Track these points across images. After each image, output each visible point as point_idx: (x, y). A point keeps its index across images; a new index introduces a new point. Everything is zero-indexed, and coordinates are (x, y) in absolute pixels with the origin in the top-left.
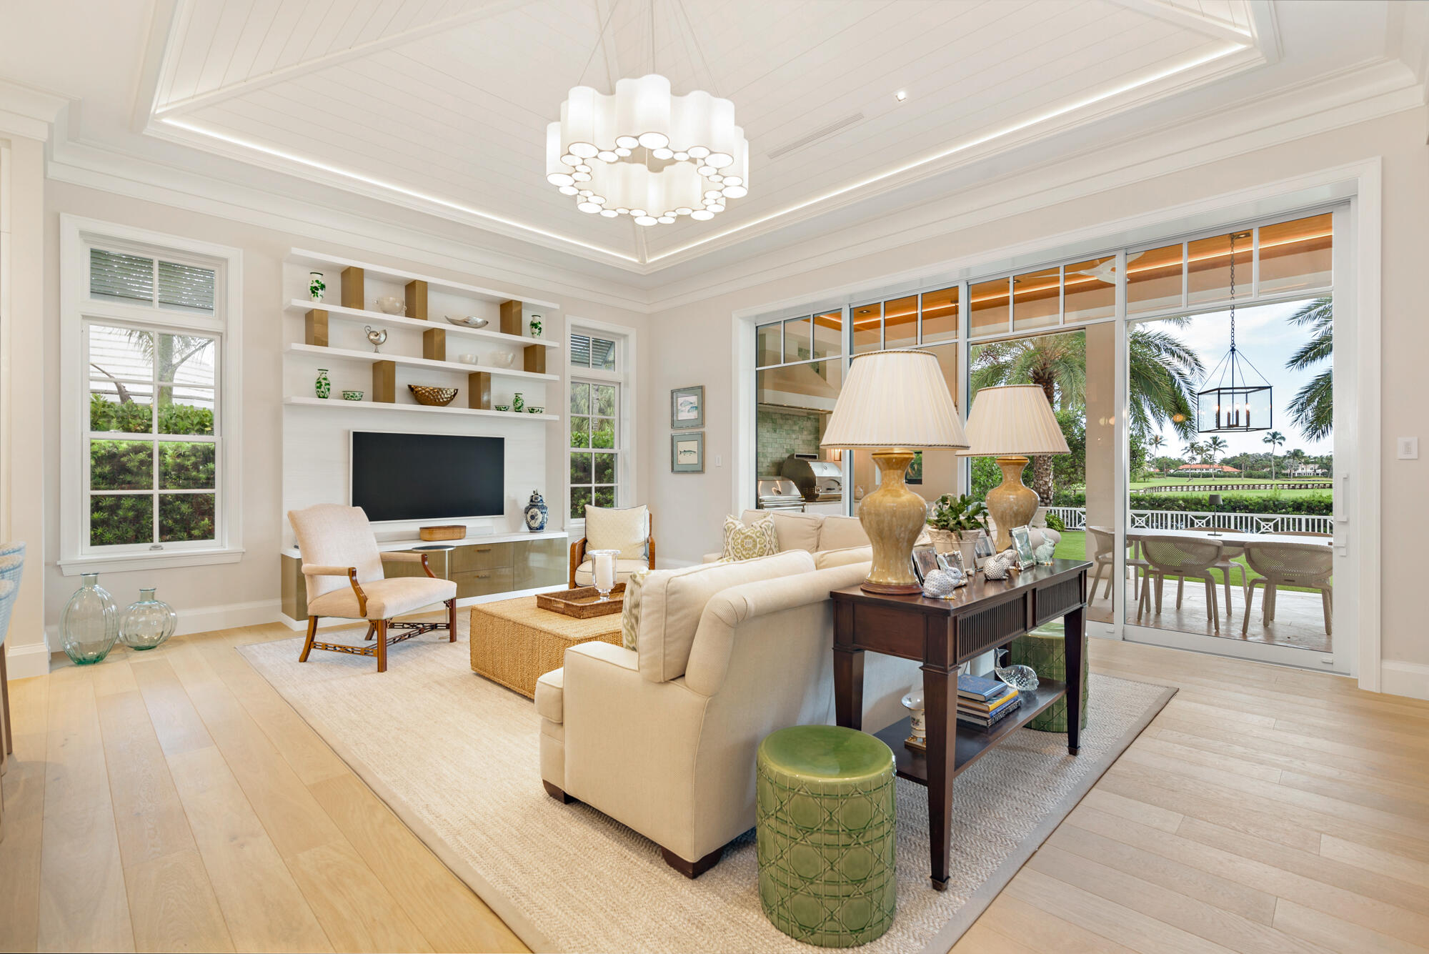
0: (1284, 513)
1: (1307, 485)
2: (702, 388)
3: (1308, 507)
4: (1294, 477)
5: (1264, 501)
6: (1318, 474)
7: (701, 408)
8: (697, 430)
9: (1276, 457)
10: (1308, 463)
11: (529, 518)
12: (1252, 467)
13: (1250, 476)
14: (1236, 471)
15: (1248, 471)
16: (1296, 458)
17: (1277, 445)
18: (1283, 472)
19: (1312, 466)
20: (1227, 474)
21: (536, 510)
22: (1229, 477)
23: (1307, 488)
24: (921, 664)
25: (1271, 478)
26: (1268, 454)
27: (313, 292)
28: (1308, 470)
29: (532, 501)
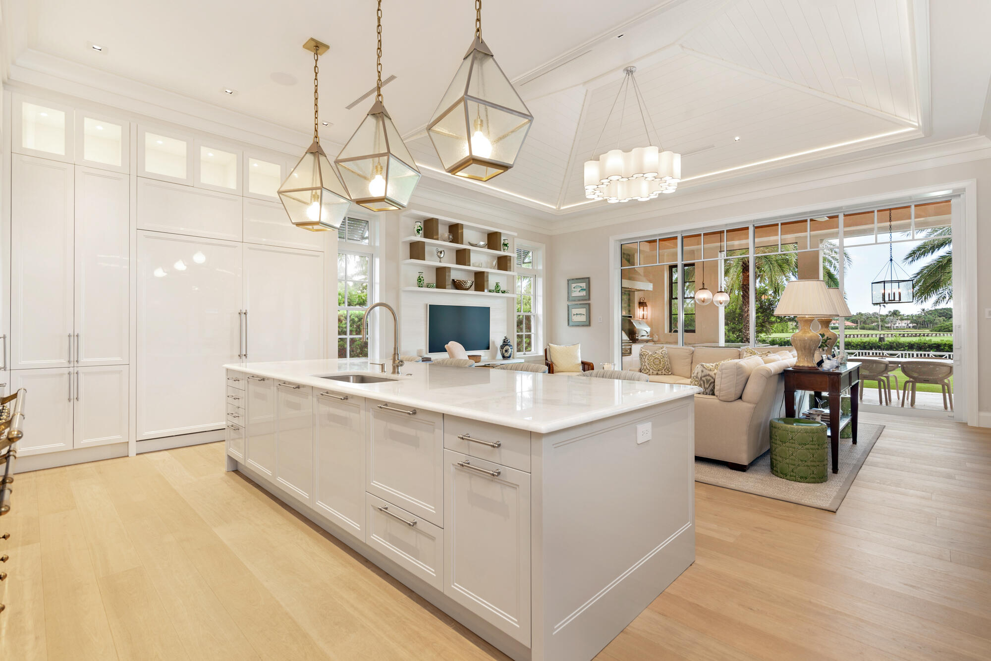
0: (903, 351)
1: (904, 334)
2: (589, 278)
3: (917, 347)
4: (894, 329)
5: (890, 343)
6: (910, 327)
7: (588, 289)
8: (586, 302)
9: (881, 315)
10: (903, 320)
11: (504, 352)
12: (865, 322)
13: (863, 328)
14: (854, 325)
15: (862, 325)
16: (895, 316)
17: (882, 307)
18: (886, 325)
19: (906, 322)
20: (848, 327)
21: (508, 347)
22: (849, 329)
23: (904, 336)
24: (828, 393)
25: (878, 330)
26: (875, 313)
27: (418, 232)
28: (903, 324)
29: (504, 342)
